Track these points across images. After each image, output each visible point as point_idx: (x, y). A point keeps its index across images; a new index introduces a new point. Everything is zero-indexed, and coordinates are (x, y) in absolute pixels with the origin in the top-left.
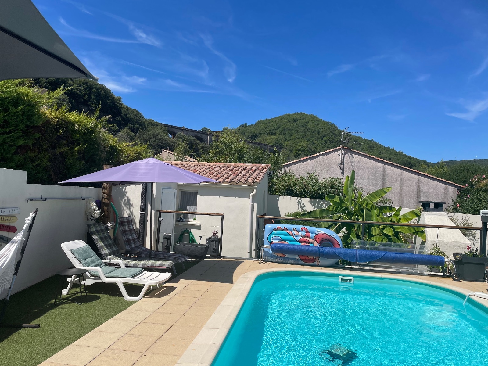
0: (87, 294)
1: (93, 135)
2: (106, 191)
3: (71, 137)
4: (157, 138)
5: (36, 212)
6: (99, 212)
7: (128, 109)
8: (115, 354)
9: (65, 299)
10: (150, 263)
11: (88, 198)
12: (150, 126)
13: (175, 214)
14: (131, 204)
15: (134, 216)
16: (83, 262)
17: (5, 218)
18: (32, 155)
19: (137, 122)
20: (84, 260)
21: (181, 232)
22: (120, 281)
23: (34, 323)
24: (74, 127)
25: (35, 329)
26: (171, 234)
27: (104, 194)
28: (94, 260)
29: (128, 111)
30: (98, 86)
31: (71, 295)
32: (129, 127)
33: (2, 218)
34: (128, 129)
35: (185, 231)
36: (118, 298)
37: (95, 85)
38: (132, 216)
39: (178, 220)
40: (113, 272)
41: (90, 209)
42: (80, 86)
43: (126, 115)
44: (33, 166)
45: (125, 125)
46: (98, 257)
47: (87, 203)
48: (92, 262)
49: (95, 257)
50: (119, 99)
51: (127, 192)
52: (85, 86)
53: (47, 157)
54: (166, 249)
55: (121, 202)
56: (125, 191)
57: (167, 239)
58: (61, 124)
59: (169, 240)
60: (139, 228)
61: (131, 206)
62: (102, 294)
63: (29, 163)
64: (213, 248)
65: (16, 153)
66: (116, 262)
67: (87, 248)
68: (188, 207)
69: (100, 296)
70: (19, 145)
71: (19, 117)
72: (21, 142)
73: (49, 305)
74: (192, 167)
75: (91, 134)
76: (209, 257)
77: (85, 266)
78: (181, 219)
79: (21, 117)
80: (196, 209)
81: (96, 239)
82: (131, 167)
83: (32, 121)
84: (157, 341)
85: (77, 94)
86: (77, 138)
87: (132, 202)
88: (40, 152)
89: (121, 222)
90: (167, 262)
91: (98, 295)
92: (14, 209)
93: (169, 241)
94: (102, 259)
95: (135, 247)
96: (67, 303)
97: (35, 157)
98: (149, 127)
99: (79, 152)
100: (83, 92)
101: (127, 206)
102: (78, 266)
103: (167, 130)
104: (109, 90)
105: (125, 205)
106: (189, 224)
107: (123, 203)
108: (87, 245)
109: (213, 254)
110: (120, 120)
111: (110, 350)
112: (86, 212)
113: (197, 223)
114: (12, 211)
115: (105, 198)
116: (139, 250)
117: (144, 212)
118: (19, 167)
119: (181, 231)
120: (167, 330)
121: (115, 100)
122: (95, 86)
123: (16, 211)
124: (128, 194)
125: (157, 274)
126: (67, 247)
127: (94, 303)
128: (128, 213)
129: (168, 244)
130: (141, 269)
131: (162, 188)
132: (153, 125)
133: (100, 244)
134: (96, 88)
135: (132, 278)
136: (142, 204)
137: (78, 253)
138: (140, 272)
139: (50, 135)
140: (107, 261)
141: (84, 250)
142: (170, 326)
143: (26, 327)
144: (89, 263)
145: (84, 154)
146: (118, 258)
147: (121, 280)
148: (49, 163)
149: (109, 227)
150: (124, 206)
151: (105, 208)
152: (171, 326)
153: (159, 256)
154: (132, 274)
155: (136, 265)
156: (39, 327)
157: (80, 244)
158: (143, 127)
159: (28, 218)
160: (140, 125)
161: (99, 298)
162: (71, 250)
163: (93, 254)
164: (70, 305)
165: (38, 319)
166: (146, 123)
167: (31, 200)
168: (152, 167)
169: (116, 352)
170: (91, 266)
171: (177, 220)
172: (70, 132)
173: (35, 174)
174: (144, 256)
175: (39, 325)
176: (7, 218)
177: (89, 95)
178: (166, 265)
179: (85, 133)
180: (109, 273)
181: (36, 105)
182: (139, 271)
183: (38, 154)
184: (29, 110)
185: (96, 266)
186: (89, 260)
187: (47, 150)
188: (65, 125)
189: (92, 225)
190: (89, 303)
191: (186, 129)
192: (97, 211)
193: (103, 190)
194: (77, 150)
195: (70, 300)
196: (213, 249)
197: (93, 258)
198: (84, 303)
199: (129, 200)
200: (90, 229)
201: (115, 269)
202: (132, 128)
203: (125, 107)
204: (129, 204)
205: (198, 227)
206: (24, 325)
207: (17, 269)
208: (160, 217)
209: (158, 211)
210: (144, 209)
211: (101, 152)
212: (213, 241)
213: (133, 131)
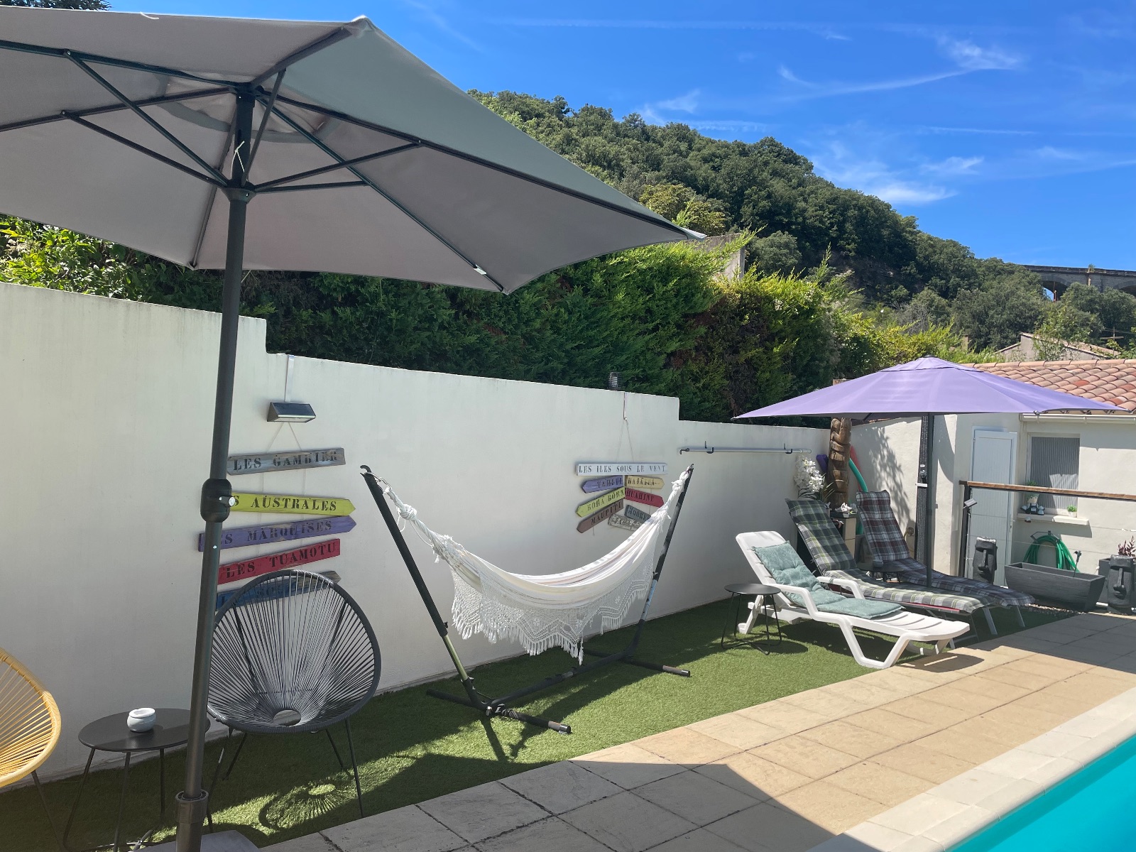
0: (783, 639)
1: (811, 319)
2: (838, 436)
3: (768, 327)
4: (1008, 304)
5: (691, 470)
6: (821, 479)
7: (932, 243)
8: (807, 747)
9: (741, 640)
10: (919, 596)
11: (798, 450)
12: (992, 276)
13: (1013, 493)
14: (898, 465)
15: (905, 494)
16: (775, 575)
17: (644, 481)
18: (695, 368)
19: (957, 271)
20: (777, 571)
21: (1033, 541)
22: (846, 623)
23: (683, 668)
24: (774, 306)
25: (683, 678)
26: (995, 541)
27: (834, 443)
28: (798, 573)
29: (932, 246)
30: (861, 202)
31: (754, 636)
32: (936, 286)
33: (640, 481)
34: (930, 291)
35: (1044, 537)
36: (843, 658)
37: (854, 199)
38: (899, 493)
39: (1025, 509)
40: (836, 603)
41: (803, 473)
42: (822, 208)
43: (926, 258)
44: (698, 388)
45: (925, 281)
46: (808, 570)
47: (796, 461)
48: (795, 577)
49: (801, 568)
50: (911, 223)
51: (887, 438)
52: (832, 207)
53: (722, 369)
54: (981, 575)
55: (874, 461)
56: (882, 435)
57: (985, 552)
58: (748, 303)
59: (989, 555)
60: (915, 520)
61: (896, 470)
62: (813, 644)
63: (690, 384)
64: (1115, 586)
65: (666, 366)
66: (846, 584)
67: (786, 548)
68: (1053, 478)
69: (808, 647)
70: (669, 351)
71: (671, 301)
72: (674, 346)
73: (712, 644)
74: (1073, 375)
75: (808, 316)
76: (1104, 609)
77: (781, 583)
78: (1031, 507)
79: (674, 301)
80: (1075, 483)
81: (806, 532)
82: (877, 380)
83: (693, 303)
84: (898, 746)
85: (814, 227)
86: (778, 327)
87: (898, 461)
88: (708, 361)
89: (862, 503)
90: (963, 599)
91: (805, 644)
92: (659, 465)
93: (990, 557)
94: (818, 574)
95: (896, 560)
96: (744, 648)
97: (701, 372)
98: (987, 280)
99: (785, 357)
100: (828, 222)
101: (888, 469)
102: (766, 581)
103: (1039, 281)
104: (886, 205)
105: (883, 467)
106: (1054, 522)
107: (878, 462)
108: (786, 543)
109: (1115, 601)
110: (912, 271)
111: (798, 738)
112: (796, 480)
113: (1080, 519)
114: (655, 468)
115: (836, 451)
116: (904, 568)
117: (926, 485)
118: (670, 391)
119: (1032, 536)
120: (929, 734)
121: (901, 225)
122: (855, 202)
123: (662, 468)
124: (890, 443)
125: (935, 620)
126: (746, 541)
127: (794, 657)
128: (889, 485)
129: (986, 563)
130: (898, 605)
131: (974, 428)
132: (1000, 274)
133: (812, 544)
134: (855, 206)
135: (871, 619)
136: (923, 466)
137: (768, 556)
138: (894, 611)
139: (727, 327)
140: (824, 579)
141: (780, 552)
142: (937, 729)
143: (668, 672)
144: (788, 577)
145: (794, 359)
146: (851, 577)
147: (849, 621)
148: (726, 382)
149: (846, 513)
150: (881, 470)
151: (837, 472)
152: (940, 729)
153: (952, 585)
154: (872, 613)
155: (890, 596)
156: (688, 675)
157: (773, 539)
158: (972, 281)
159: (678, 481)
160: (963, 278)
161: (805, 649)
162: (754, 549)
163: (797, 562)
164: (749, 651)
165: (691, 664)
166: (980, 271)
167: (687, 450)
168: (923, 380)
169: (809, 743)
170: (792, 583)
171: (1021, 510)
172: (766, 317)
173: (700, 402)
174: (916, 582)
175: (689, 672)
176: (647, 480)
177: (841, 225)
178: (960, 605)
179: (795, 317)
180: (828, 603)
181: (700, 274)
182: (893, 607)
183: (706, 364)
184: (688, 285)
185: (803, 585)
186: (788, 572)
187: (721, 355)
188: (756, 304)
189: (798, 503)
190: (784, 656)
191: (1098, 272)
192: (817, 478)
193: (833, 435)
194: (779, 353)
195: (751, 643)
196: (1116, 589)
197: (798, 569)
198: (775, 653)
199: (891, 456)
200: (794, 510)
201: (842, 599)
202: (942, 288)
203: (925, 238)
204: (892, 465)
205: (1084, 531)
206: (665, 667)
207: (659, 568)
208: (967, 497)
209: (961, 483)
210: (927, 477)
211: (832, 351)
212: (1116, 568)
213: (944, 294)
